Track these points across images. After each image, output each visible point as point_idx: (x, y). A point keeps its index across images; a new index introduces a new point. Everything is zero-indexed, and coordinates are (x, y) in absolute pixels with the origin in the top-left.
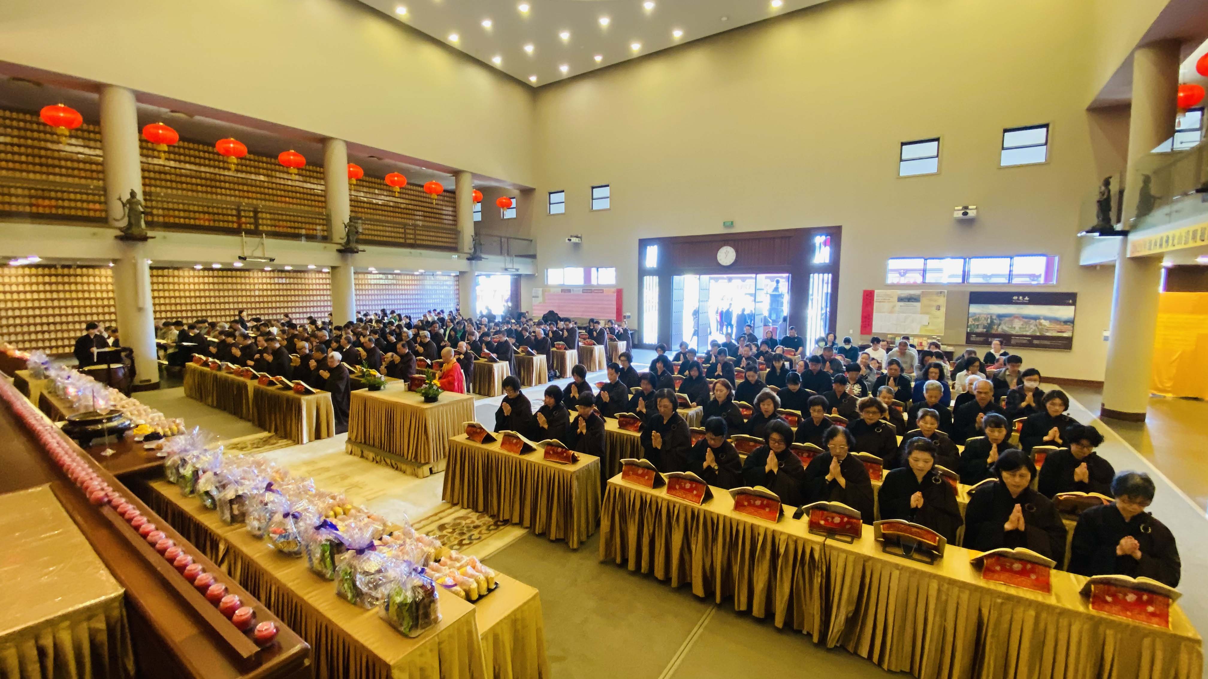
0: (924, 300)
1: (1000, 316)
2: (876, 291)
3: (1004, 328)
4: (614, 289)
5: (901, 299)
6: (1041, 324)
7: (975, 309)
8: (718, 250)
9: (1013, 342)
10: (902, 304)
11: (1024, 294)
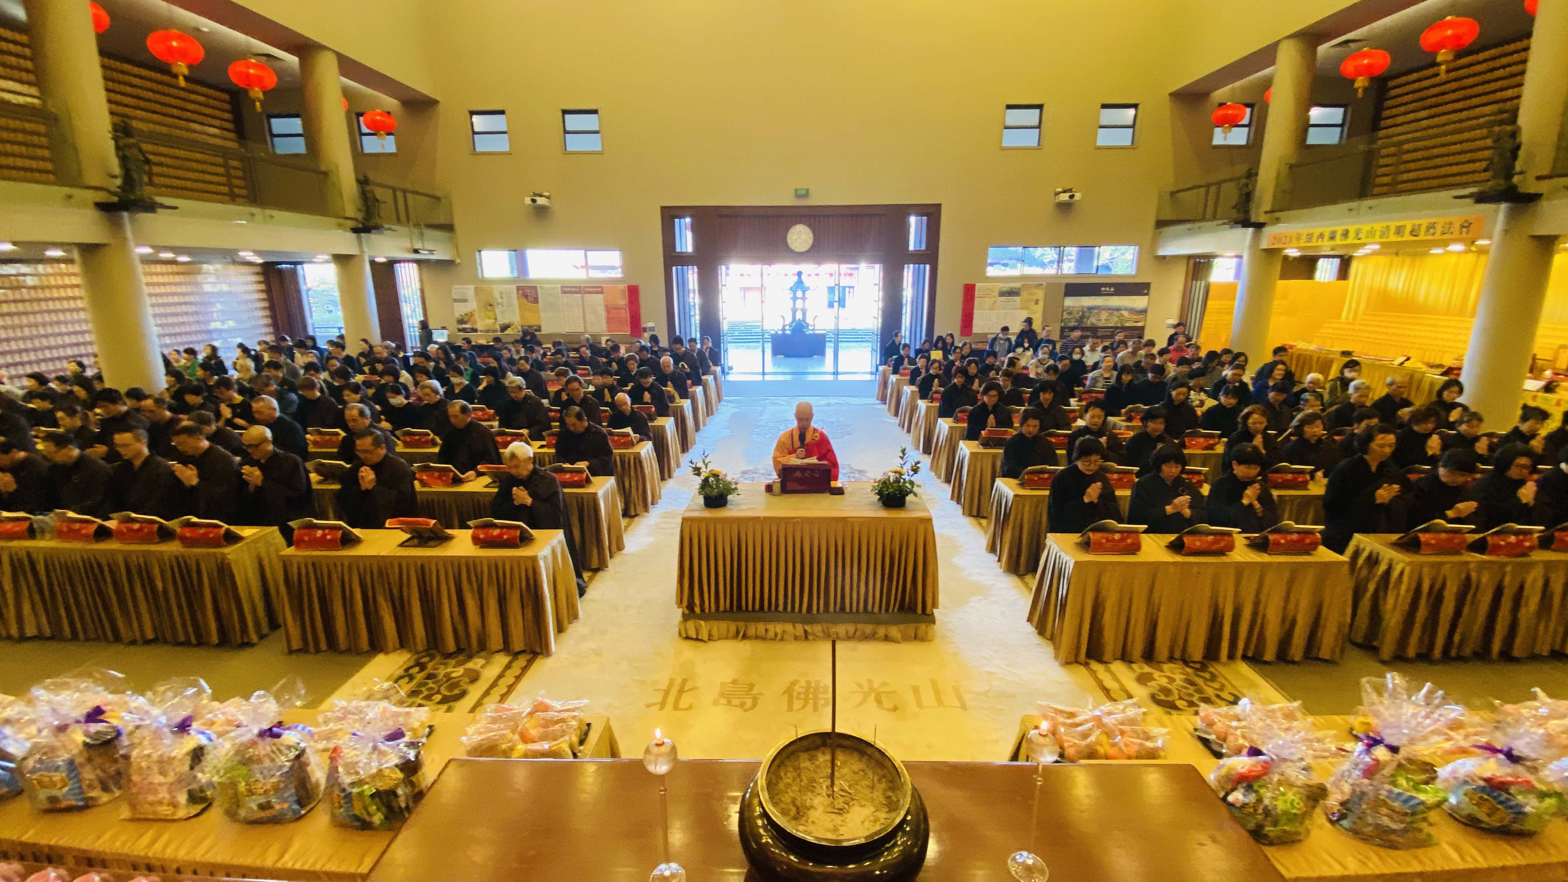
0: (1024, 294)
1: (1090, 309)
2: (978, 285)
3: (1092, 321)
4: (623, 286)
5: (1002, 294)
6: (1122, 315)
7: (1070, 302)
8: (787, 230)
9: (1099, 334)
10: (1003, 298)
11: (1109, 285)
